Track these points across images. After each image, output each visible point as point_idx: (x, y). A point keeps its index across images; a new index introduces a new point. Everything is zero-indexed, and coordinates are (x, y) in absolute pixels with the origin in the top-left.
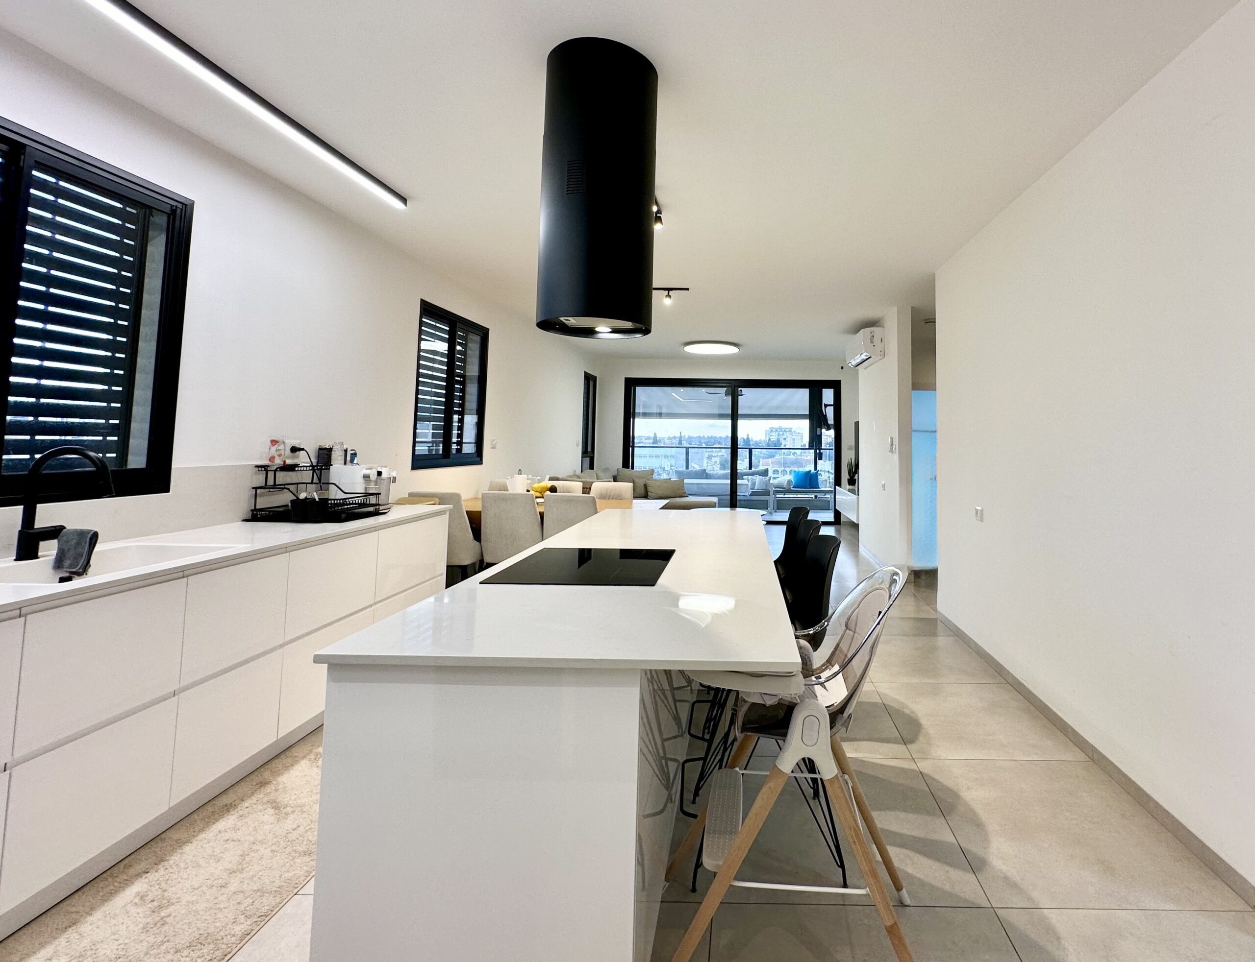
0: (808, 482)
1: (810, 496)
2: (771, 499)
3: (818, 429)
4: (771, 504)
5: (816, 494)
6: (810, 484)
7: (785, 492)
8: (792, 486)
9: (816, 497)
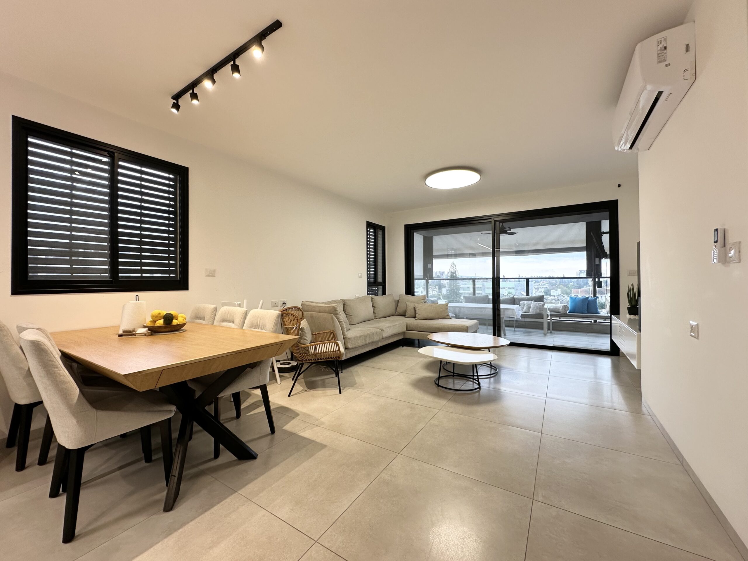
0: (586, 307)
1: (590, 321)
2: (545, 321)
3: (597, 260)
4: (545, 326)
5: (595, 319)
6: (587, 310)
7: (560, 316)
8: (568, 311)
9: (595, 321)
